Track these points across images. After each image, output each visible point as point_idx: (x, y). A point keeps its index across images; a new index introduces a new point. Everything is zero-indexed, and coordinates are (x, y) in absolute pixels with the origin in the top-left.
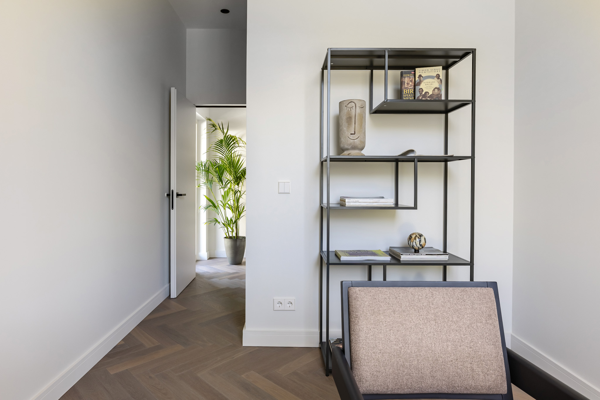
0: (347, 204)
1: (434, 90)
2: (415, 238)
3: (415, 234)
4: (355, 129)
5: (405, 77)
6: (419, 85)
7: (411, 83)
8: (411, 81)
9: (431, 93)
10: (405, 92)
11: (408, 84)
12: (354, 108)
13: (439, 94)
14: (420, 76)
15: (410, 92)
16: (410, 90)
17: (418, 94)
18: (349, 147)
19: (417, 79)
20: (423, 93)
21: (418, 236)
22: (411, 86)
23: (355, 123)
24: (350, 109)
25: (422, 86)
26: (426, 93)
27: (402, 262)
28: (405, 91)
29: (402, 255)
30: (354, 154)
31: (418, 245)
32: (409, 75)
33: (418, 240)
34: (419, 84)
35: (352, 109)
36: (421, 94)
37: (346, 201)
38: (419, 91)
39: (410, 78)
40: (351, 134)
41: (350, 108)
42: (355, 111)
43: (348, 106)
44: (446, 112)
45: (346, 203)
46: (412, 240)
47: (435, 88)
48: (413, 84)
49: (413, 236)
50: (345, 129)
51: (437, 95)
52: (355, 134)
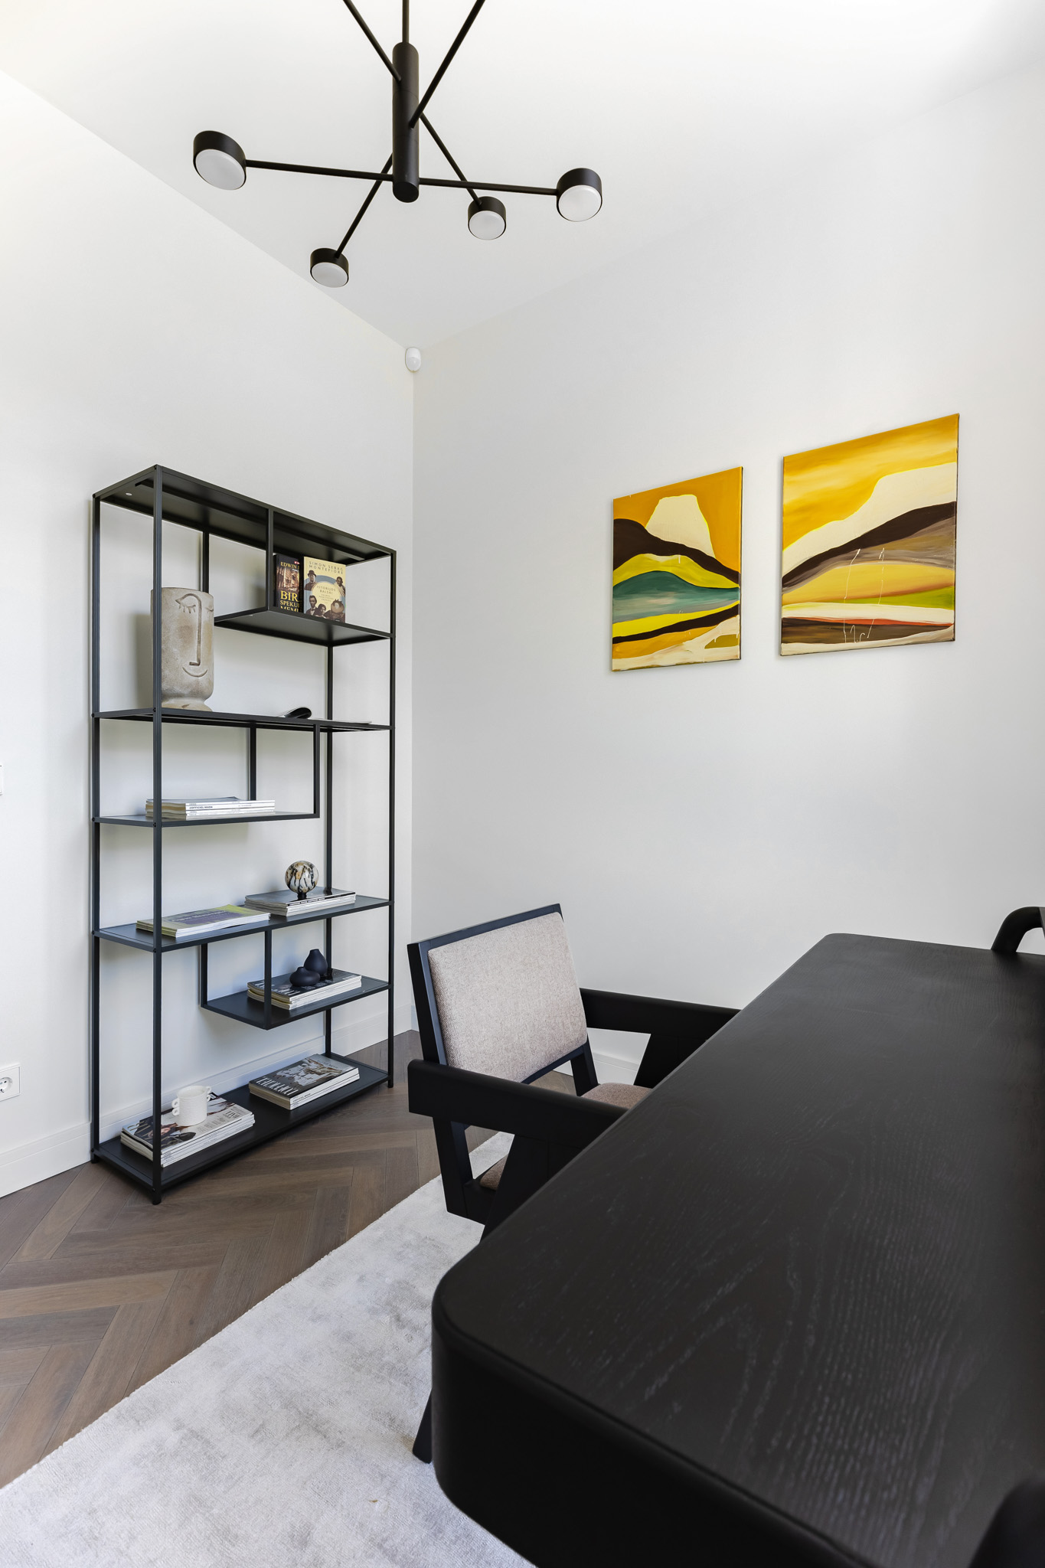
0: (188, 815)
1: (333, 604)
2: (303, 871)
3: (302, 864)
4: (199, 654)
5: (283, 568)
6: (310, 590)
7: (293, 582)
8: (294, 578)
9: (328, 608)
10: (284, 597)
11: (288, 581)
12: (197, 608)
13: (341, 613)
14: (311, 573)
15: (291, 598)
16: (291, 594)
17: (307, 606)
18: (186, 692)
19: (306, 577)
20: (317, 606)
21: (308, 867)
22: (293, 587)
23: (199, 642)
24: (187, 610)
25: (316, 591)
26: (321, 606)
27: (289, 920)
28: (284, 593)
29: (289, 905)
30: (194, 705)
31: (309, 884)
32: (289, 565)
33: (307, 874)
34: (310, 587)
35: (192, 611)
36: (313, 606)
37: (187, 808)
38: (310, 601)
39: (292, 572)
40: (191, 664)
41: (189, 607)
42: (200, 616)
43: (183, 601)
44: (330, 643)
45: (187, 812)
46: (297, 875)
47: (336, 601)
48: (297, 585)
49: (300, 869)
50: (175, 650)
51: (339, 614)
52: (199, 665)
